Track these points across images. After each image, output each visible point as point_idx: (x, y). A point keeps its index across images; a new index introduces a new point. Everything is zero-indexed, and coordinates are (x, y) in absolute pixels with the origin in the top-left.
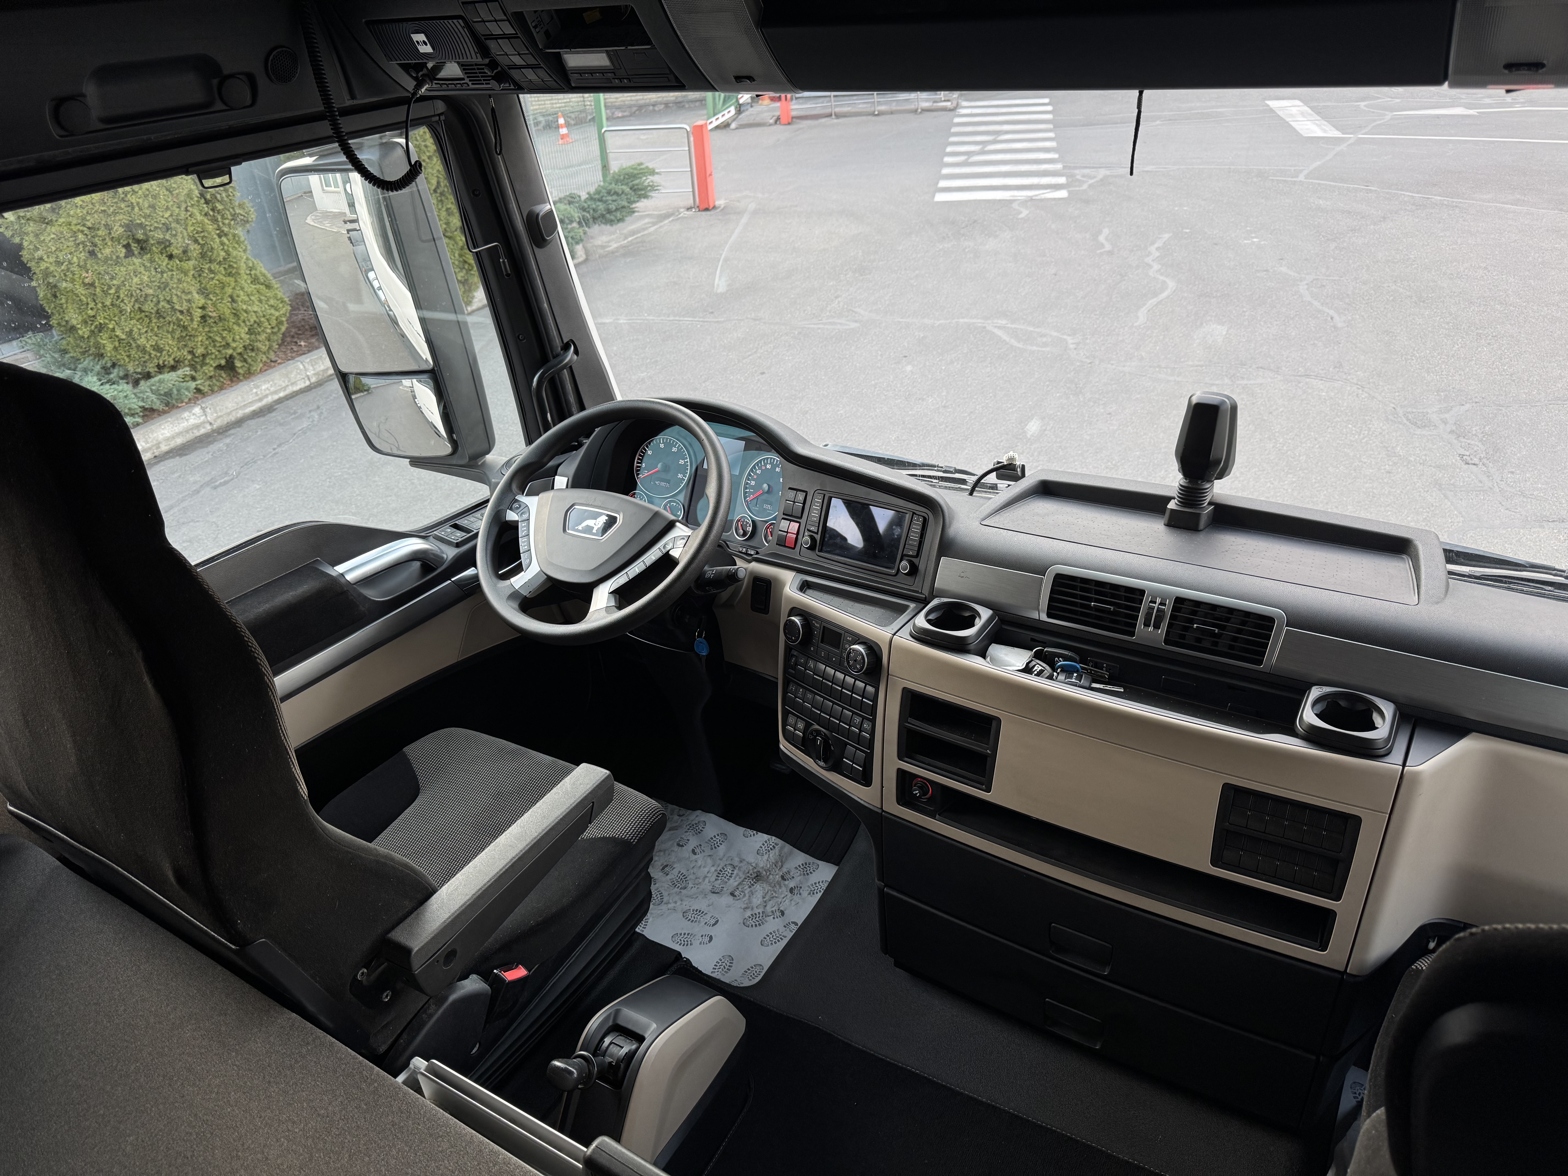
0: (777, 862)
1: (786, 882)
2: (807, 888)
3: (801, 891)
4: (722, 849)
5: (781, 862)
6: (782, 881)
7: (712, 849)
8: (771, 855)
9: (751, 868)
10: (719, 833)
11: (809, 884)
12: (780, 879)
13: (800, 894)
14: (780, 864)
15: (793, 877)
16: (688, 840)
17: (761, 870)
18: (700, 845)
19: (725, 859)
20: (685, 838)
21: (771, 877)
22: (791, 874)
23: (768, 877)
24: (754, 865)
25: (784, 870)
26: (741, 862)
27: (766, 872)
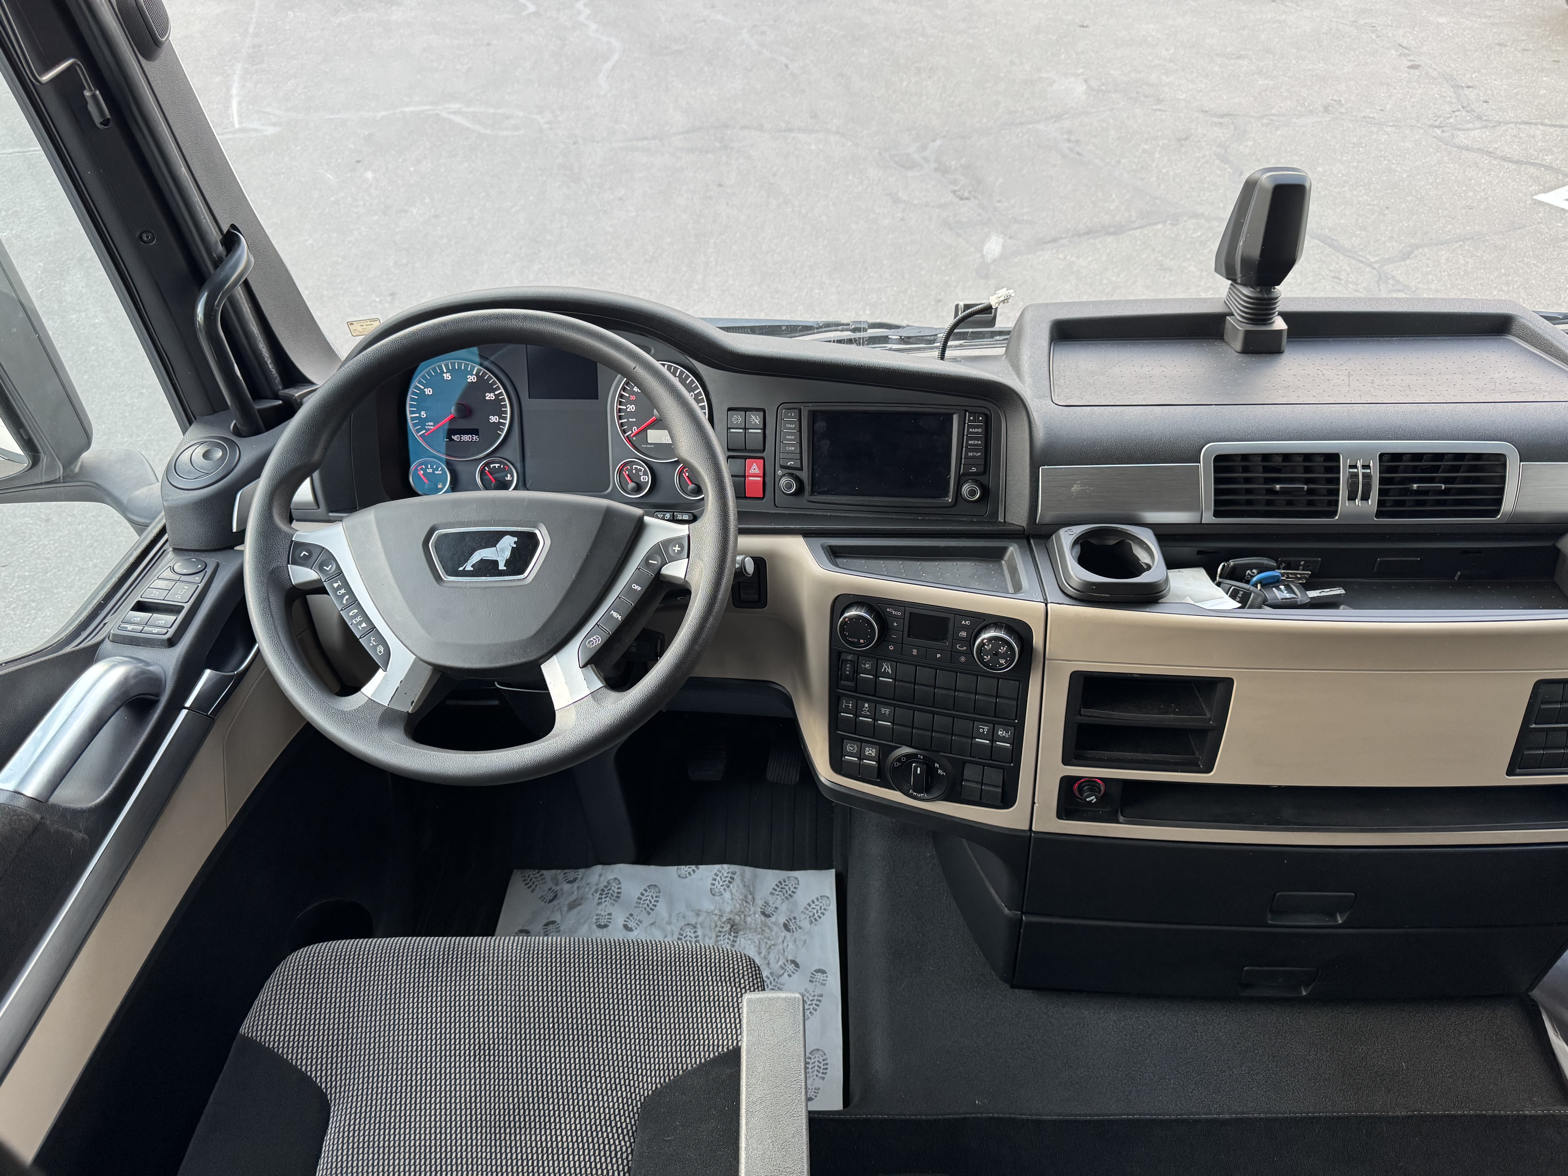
0: (746, 897)
1: (773, 919)
2: (803, 916)
3: (799, 924)
4: (662, 908)
5: (750, 894)
6: (767, 920)
7: (649, 913)
8: (734, 891)
9: (716, 918)
10: (645, 886)
11: (802, 909)
12: (763, 918)
13: (800, 928)
14: (750, 897)
15: (776, 908)
16: (610, 914)
17: (732, 917)
18: (631, 915)
19: (674, 920)
20: (603, 913)
21: (749, 919)
22: (771, 903)
23: (745, 922)
24: (717, 912)
25: (760, 902)
26: (698, 915)
27: (740, 916)
